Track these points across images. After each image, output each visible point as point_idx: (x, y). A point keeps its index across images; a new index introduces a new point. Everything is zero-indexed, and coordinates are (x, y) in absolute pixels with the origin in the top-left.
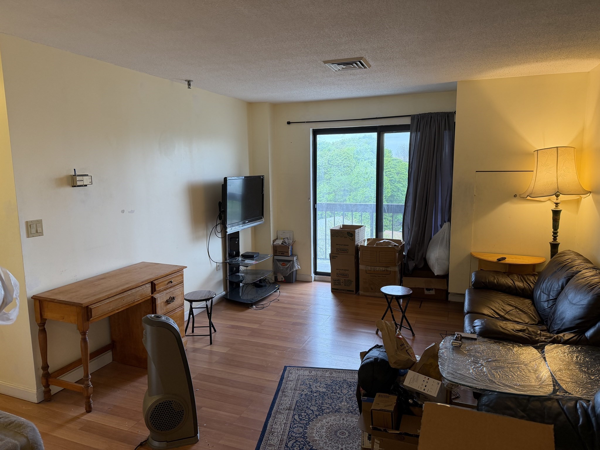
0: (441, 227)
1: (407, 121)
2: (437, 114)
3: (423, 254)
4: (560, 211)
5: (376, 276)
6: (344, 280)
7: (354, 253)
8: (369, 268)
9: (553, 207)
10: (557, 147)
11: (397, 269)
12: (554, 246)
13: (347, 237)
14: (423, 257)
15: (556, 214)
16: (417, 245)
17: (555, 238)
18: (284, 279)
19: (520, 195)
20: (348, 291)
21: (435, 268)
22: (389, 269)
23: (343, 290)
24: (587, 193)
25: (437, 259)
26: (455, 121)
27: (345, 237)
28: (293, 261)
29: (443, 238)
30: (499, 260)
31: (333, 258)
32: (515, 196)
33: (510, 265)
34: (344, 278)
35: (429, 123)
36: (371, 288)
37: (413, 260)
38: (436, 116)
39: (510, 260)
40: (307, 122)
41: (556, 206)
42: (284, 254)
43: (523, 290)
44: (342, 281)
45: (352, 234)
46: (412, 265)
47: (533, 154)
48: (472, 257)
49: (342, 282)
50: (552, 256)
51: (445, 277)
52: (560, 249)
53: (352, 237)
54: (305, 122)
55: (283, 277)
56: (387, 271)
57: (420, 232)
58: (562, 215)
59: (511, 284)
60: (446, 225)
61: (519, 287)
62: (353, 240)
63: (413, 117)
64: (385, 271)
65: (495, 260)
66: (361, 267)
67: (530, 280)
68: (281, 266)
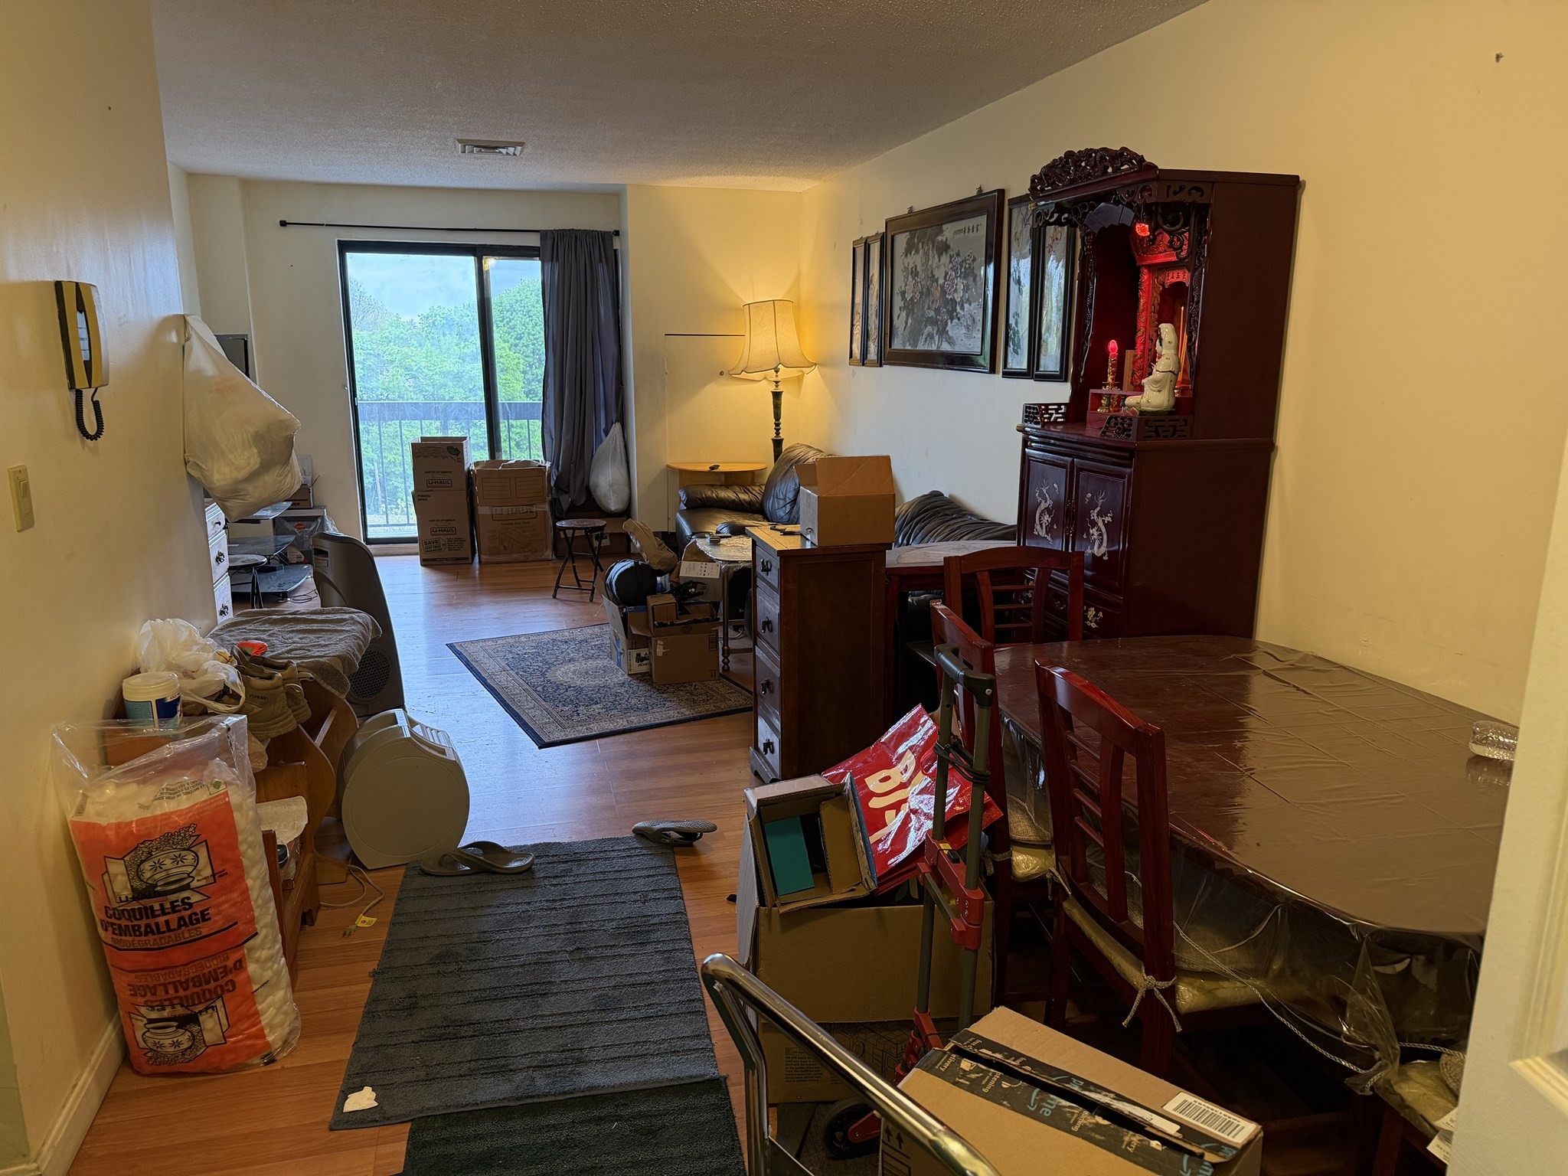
0: (607, 433)
1: (534, 241)
2: (586, 233)
3: (584, 479)
4: (782, 392)
5: (512, 524)
6: (447, 541)
7: (464, 487)
8: (499, 510)
9: (773, 388)
10: (774, 301)
11: (547, 508)
12: (778, 443)
13: (447, 457)
14: (585, 485)
15: (777, 396)
16: (572, 465)
17: (778, 434)
18: (303, 557)
19: (729, 371)
20: (456, 559)
21: (610, 500)
22: (534, 509)
23: (447, 559)
24: (812, 366)
25: (611, 485)
26: (615, 248)
27: (443, 457)
28: (323, 517)
29: (615, 449)
30: (712, 468)
31: (421, 499)
32: (722, 373)
33: (727, 474)
34: (449, 537)
35: (573, 250)
36: (505, 546)
37: (566, 493)
38: (584, 236)
39: (722, 468)
40: (327, 225)
41: (777, 386)
42: (299, 504)
43: (750, 503)
44: (442, 542)
45: (457, 450)
46: (566, 501)
47: (743, 310)
48: (671, 470)
49: (443, 545)
50: (776, 458)
51: (627, 513)
52: (785, 446)
53: (457, 455)
54: (323, 225)
55: (301, 554)
56: (530, 512)
57: (575, 441)
58: (784, 397)
59: (734, 498)
60: (616, 428)
61: (744, 500)
62: (461, 461)
63: (544, 234)
64: (527, 512)
65: (707, 469)
66: (482, 510)
67: (755, 491)
68: (296, 530)
